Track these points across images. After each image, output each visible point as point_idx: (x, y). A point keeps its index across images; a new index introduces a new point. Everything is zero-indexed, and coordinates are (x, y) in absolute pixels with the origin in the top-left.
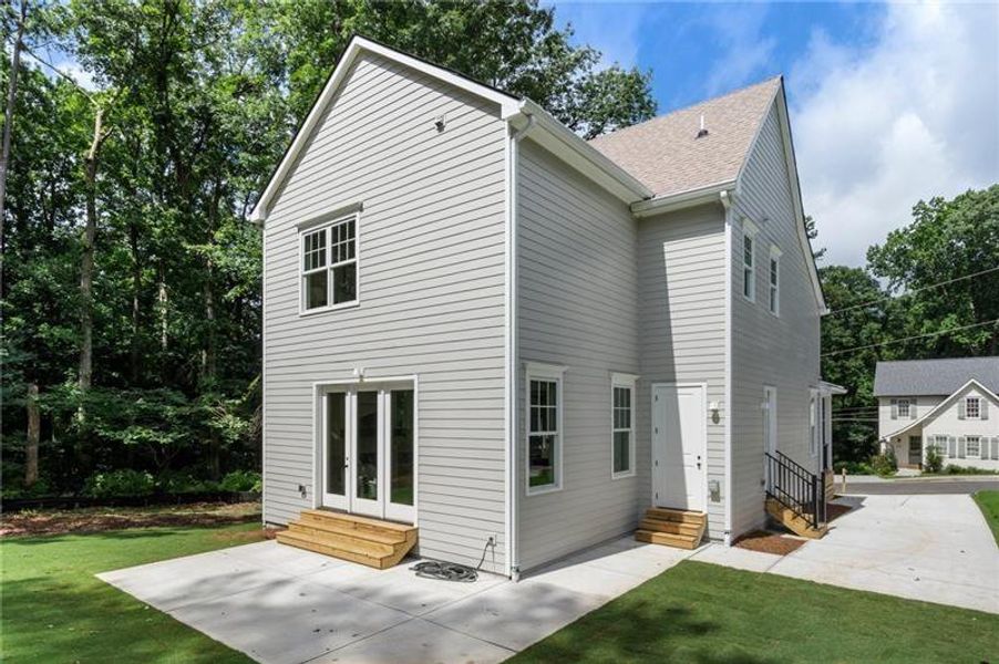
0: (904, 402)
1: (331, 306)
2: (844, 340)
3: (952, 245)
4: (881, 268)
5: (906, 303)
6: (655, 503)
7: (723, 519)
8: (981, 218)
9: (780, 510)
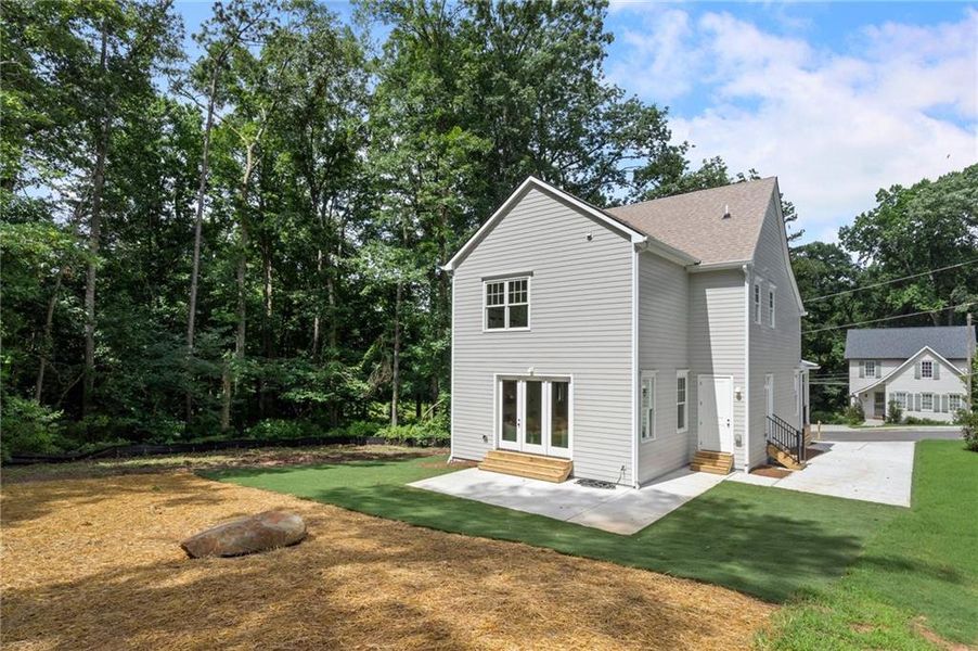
0: (870, 363)
1: (507, 328)
2: (820, 306)
3: (913, 225)
4: (852, 245)
5: (874, 274)
6: (700, 448)
7: (743, 457)
8: (939, 203)
9: (776, 452)
